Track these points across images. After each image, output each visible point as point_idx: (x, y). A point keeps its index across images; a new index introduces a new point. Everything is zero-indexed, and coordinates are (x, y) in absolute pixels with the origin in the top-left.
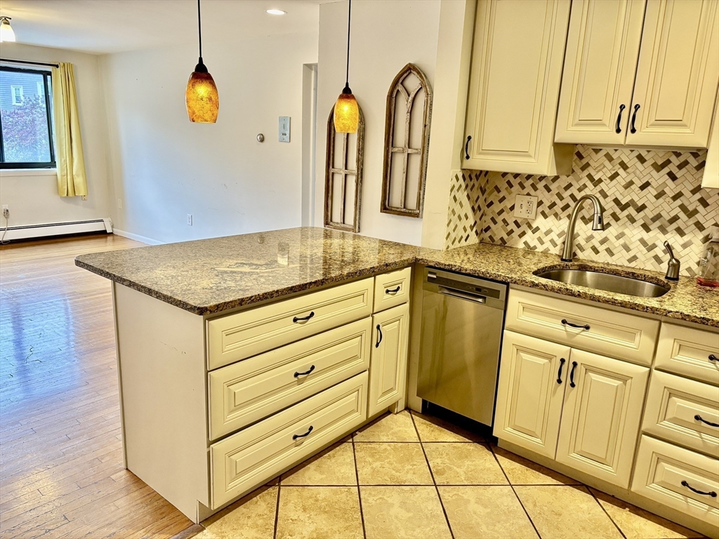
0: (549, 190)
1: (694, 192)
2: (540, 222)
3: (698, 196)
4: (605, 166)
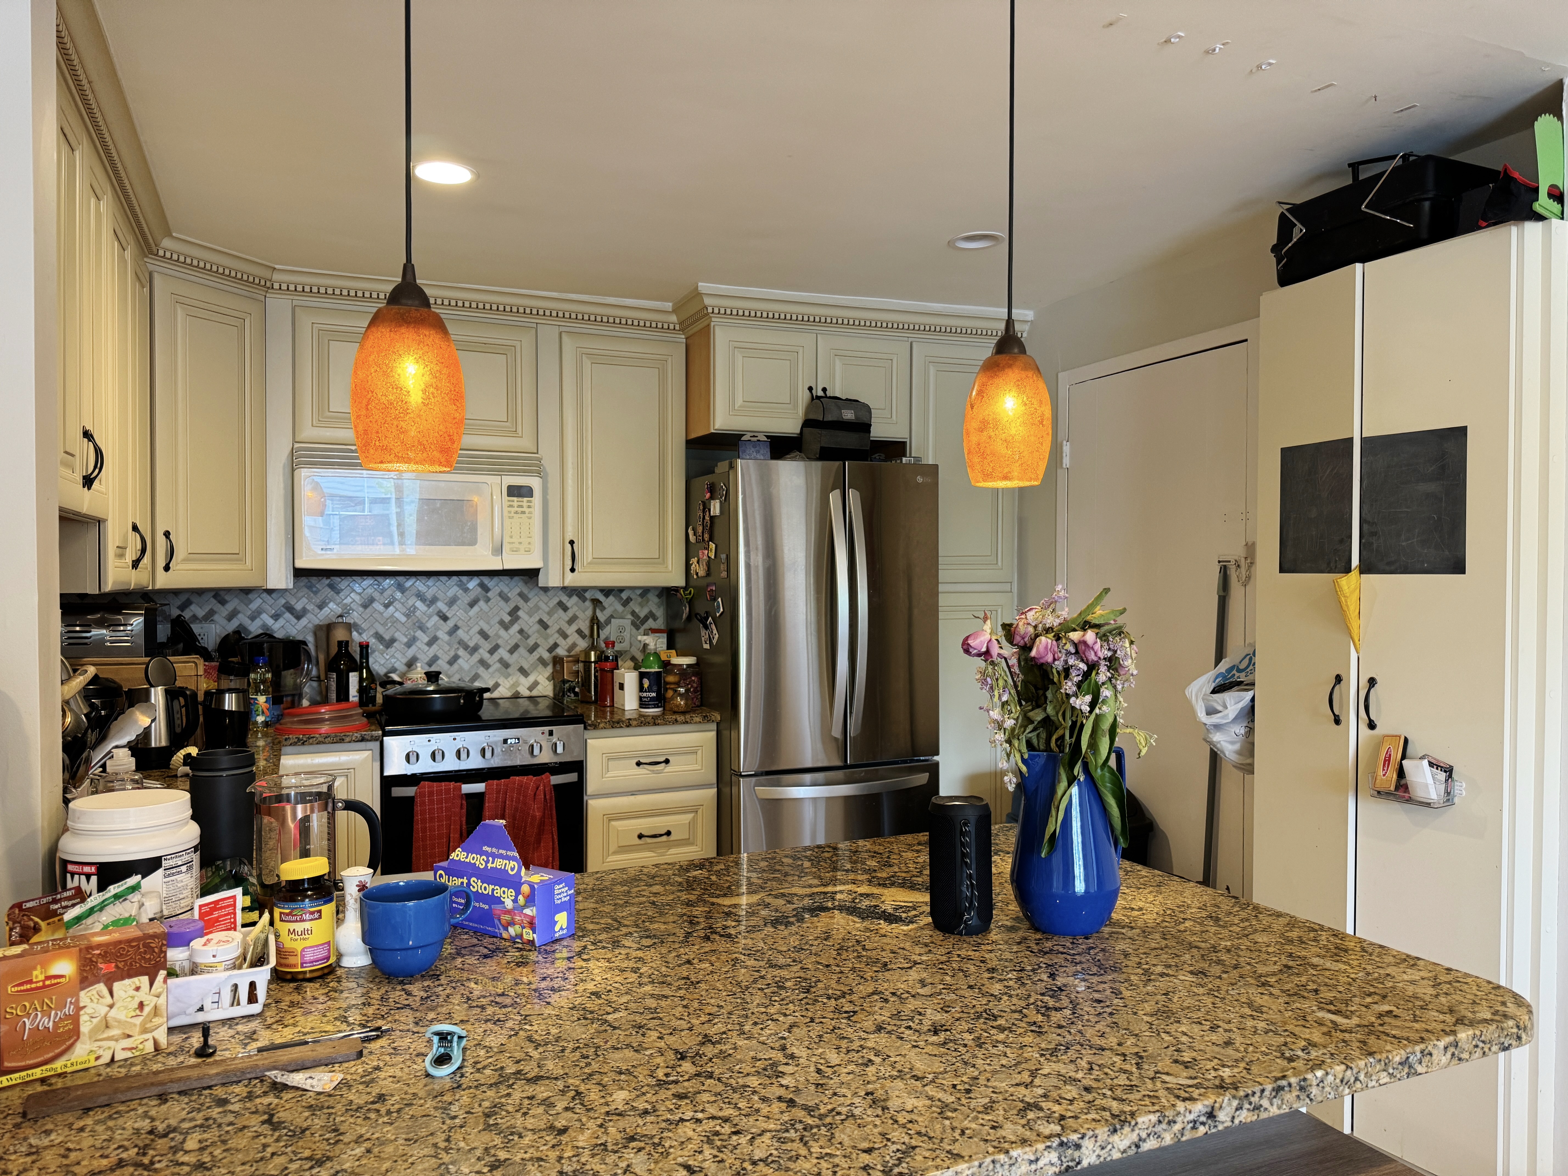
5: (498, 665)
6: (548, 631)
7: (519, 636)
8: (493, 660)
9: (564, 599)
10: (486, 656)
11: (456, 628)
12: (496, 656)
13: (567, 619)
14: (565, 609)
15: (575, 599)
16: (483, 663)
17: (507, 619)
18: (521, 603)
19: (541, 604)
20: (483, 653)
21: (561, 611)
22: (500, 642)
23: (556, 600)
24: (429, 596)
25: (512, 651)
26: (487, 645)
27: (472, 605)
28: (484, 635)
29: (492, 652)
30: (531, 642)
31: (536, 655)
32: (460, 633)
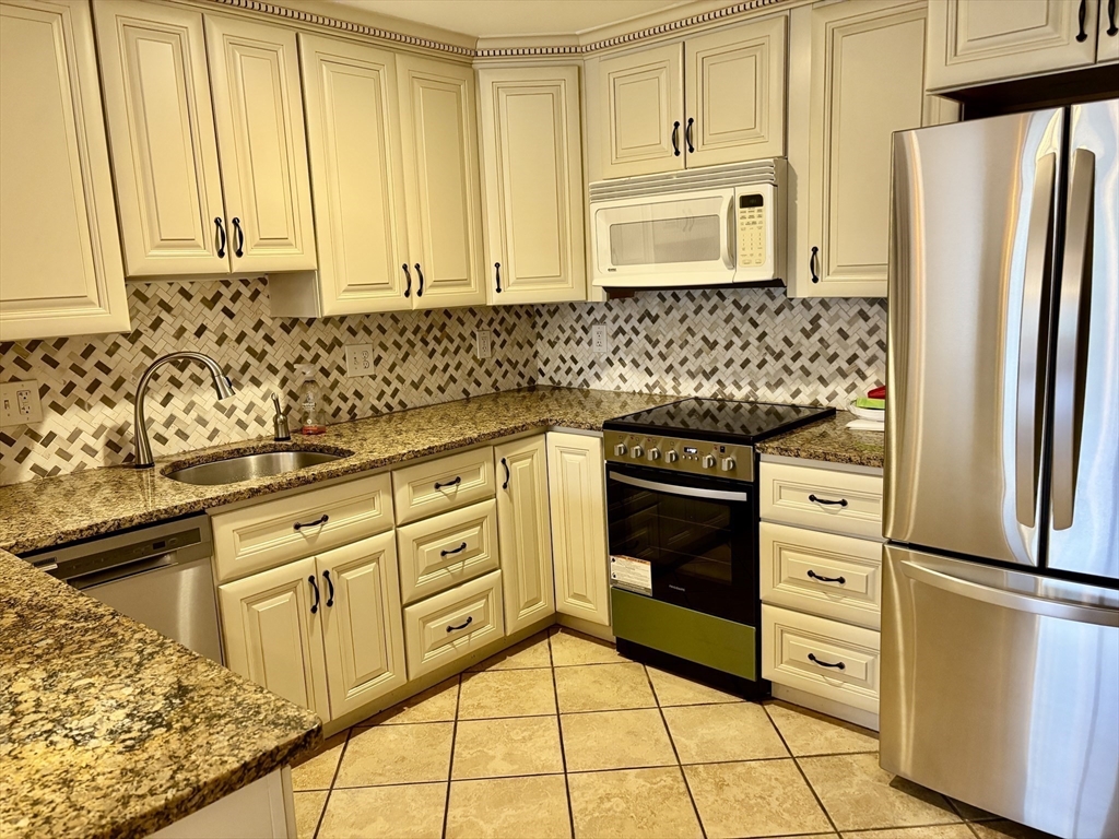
0: (54, 364)
1: (256, 328)
2: (52, 423)
3: (261, 333)
4: (138, 311)
5: (800, 372)
6: (848, 341)
7: (819, 345)
8: (795, 366)
9: (866, 308)
10: (789, 362)
11: (764, 334)
12: (799, 363)
13: (868, 329)
14: (866, 318)
15: (877, 307)
16: (786, 369)
17: (809, 327)
18: (823, 312)
19: (842, 313)
20: (786, 359)
21: (861, 321)
22: (802, 350)
23: (857, 309)
24: (743, 304)
25: (812, 359)
26: (789, 353)
27: (778, 312)
28: (787, 341)
29: (794, 359)
30: (831, 351)
31: (835, 365)
32: (767, 339)
